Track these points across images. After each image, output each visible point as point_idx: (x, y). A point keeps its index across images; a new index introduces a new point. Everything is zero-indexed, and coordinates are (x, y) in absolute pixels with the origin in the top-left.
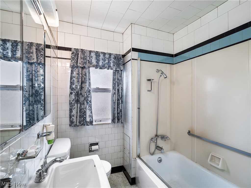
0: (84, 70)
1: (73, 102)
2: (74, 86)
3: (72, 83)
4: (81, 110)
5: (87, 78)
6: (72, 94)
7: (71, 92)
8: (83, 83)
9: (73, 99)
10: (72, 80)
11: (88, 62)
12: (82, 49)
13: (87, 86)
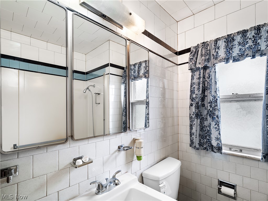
0: (208, 71)
1: (193, 117)
2: (194, 96)
3: (192, 92)
4: (204, 127)
5: (213, 81)
6: (192, 106)
7: (192, 103)
8: (207, 90)
9: (193, 112)
10: (192, 88)
11: (212, 57)
12: (203, 43)
13: (213, 93)
